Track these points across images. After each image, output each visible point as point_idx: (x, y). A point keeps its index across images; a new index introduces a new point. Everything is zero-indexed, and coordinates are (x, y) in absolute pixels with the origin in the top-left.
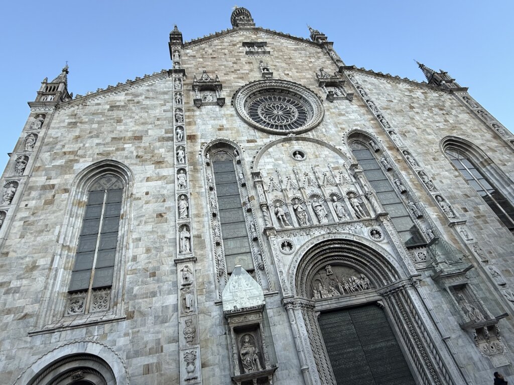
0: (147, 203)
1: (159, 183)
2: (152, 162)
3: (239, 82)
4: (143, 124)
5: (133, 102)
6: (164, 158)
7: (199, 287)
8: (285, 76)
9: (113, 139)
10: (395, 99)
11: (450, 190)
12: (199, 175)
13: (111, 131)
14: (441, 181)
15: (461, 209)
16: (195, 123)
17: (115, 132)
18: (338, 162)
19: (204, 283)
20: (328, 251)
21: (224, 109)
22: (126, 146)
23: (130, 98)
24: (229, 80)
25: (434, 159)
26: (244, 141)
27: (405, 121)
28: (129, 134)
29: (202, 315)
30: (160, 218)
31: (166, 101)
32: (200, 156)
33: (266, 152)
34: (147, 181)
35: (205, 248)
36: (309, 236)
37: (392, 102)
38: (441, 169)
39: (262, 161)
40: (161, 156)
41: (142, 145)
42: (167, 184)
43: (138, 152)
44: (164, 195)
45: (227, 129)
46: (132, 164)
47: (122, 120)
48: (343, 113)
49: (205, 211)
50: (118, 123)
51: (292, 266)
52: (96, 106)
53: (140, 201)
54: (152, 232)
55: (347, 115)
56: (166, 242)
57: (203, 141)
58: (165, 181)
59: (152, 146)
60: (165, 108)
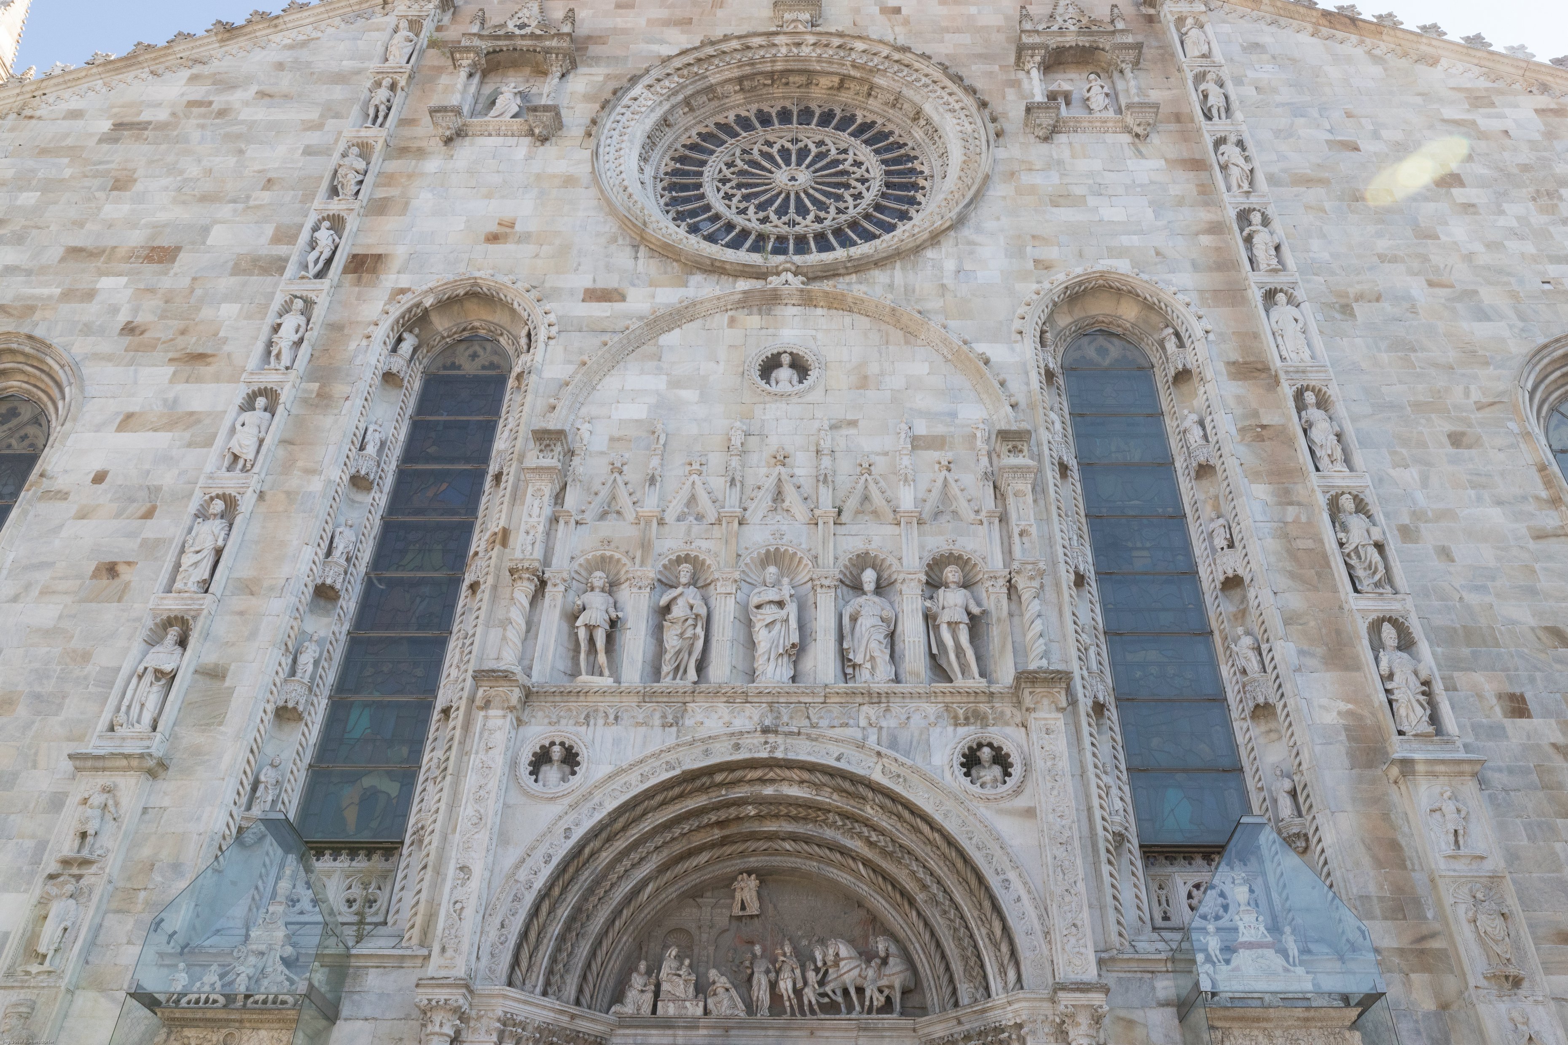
0: (83, 517)
1: (163, 439)
2: (171, 355)
3: (662, 42)
4: (205, 198)
5: (203, 110)
6: (225, 340)
7: (129, 879)
8: (881, 19)
9: (75, 252)
10: (1376, 135)
11: (1473, 599)
12: (327, 421)
13: (74, 223)
14: (1445, 553)
15: (1494, 701)
16: (407, 204)
17: (88, 226)
18: (954, 415)
19: (153, 865)
20: (751, 811)
21: (549, 150)
22: (106, 283)
23: (198, 92)
24: (624, 31)
25: (1456, 440)
26: (572, 292)
27: (1382, 245)
28: (136, 238)
29: (91, 994)
30: (105, 582)
31: (331, 111)
32: (364, 342)
33: (648, 349)
34: (121, 428)
35: (221, 724)
36: (674, 729)
37: (1357, 149)
38: (1472, 493)
39: (611, 384)
40: (216, 334)
41: (166, 283)
42: (189, 445)
43: (136, 310)
44: (158, 489)
45: (525, 238)
46: (97, 357)
47: (135, 180)
48: (1078, 191)
49: (286, 570)
50: (115, 193)
51: (542, 850)
52: (66, 123)
53: (64, 504)
54: (49, 633)
55: (1092, 201)
56: (86, 678)
57: (404, 281)
58: (187, 435)
59: (199, 292)
60: (314, 138)
